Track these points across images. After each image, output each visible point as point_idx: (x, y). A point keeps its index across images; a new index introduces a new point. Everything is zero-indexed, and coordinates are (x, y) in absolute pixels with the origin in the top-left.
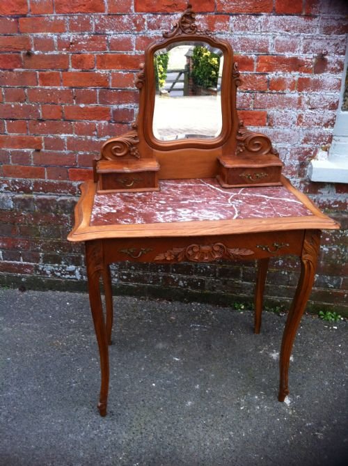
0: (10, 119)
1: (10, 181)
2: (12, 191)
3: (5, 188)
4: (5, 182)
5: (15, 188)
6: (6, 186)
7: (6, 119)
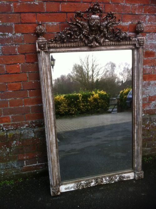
0: (31, 90)
1: (30, 122)
2: (30, 128)
3: (26, 127)
4: (27, 123)
5: (33, 125)
6: (27, 125)
7: (28, 90)
